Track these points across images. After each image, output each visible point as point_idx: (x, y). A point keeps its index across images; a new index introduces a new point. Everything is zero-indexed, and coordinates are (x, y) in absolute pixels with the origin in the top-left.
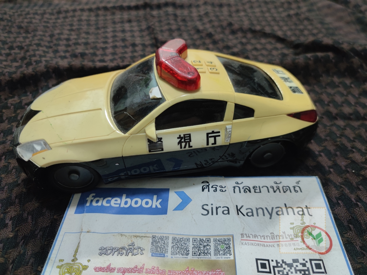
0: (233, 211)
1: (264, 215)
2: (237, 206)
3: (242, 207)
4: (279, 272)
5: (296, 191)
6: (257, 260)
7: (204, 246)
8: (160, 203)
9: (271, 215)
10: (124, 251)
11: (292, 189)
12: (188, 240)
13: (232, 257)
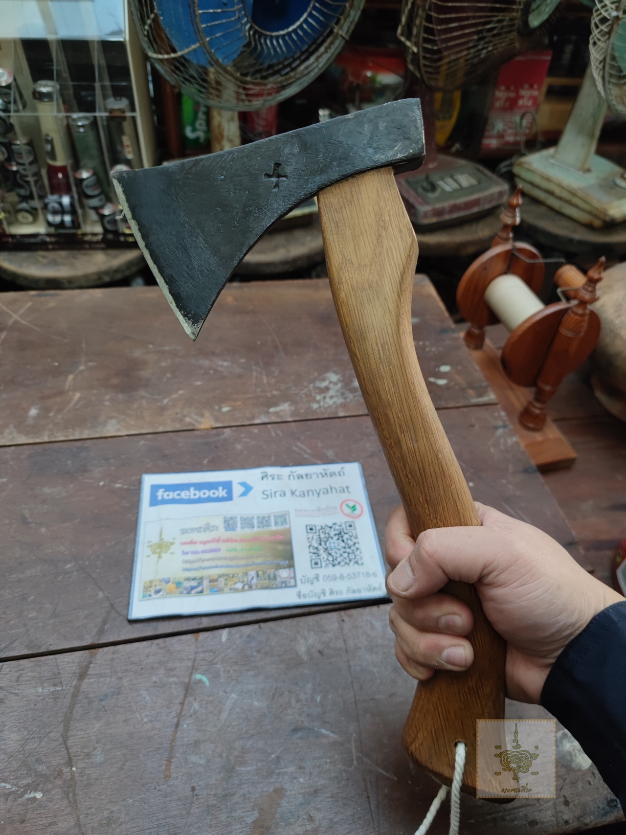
0: (288, 494)
1: (313, 495)
2: (291, 491)
3: (295, 491)
4: (322, 532)
5: (340, 475)
6: (307, 526)
7: (266, 521)
8: (226, 493)
9: (319, 494)
10: (202, 529)
11: (337, 474)
12: (253, 518)
13: (288, 526)
